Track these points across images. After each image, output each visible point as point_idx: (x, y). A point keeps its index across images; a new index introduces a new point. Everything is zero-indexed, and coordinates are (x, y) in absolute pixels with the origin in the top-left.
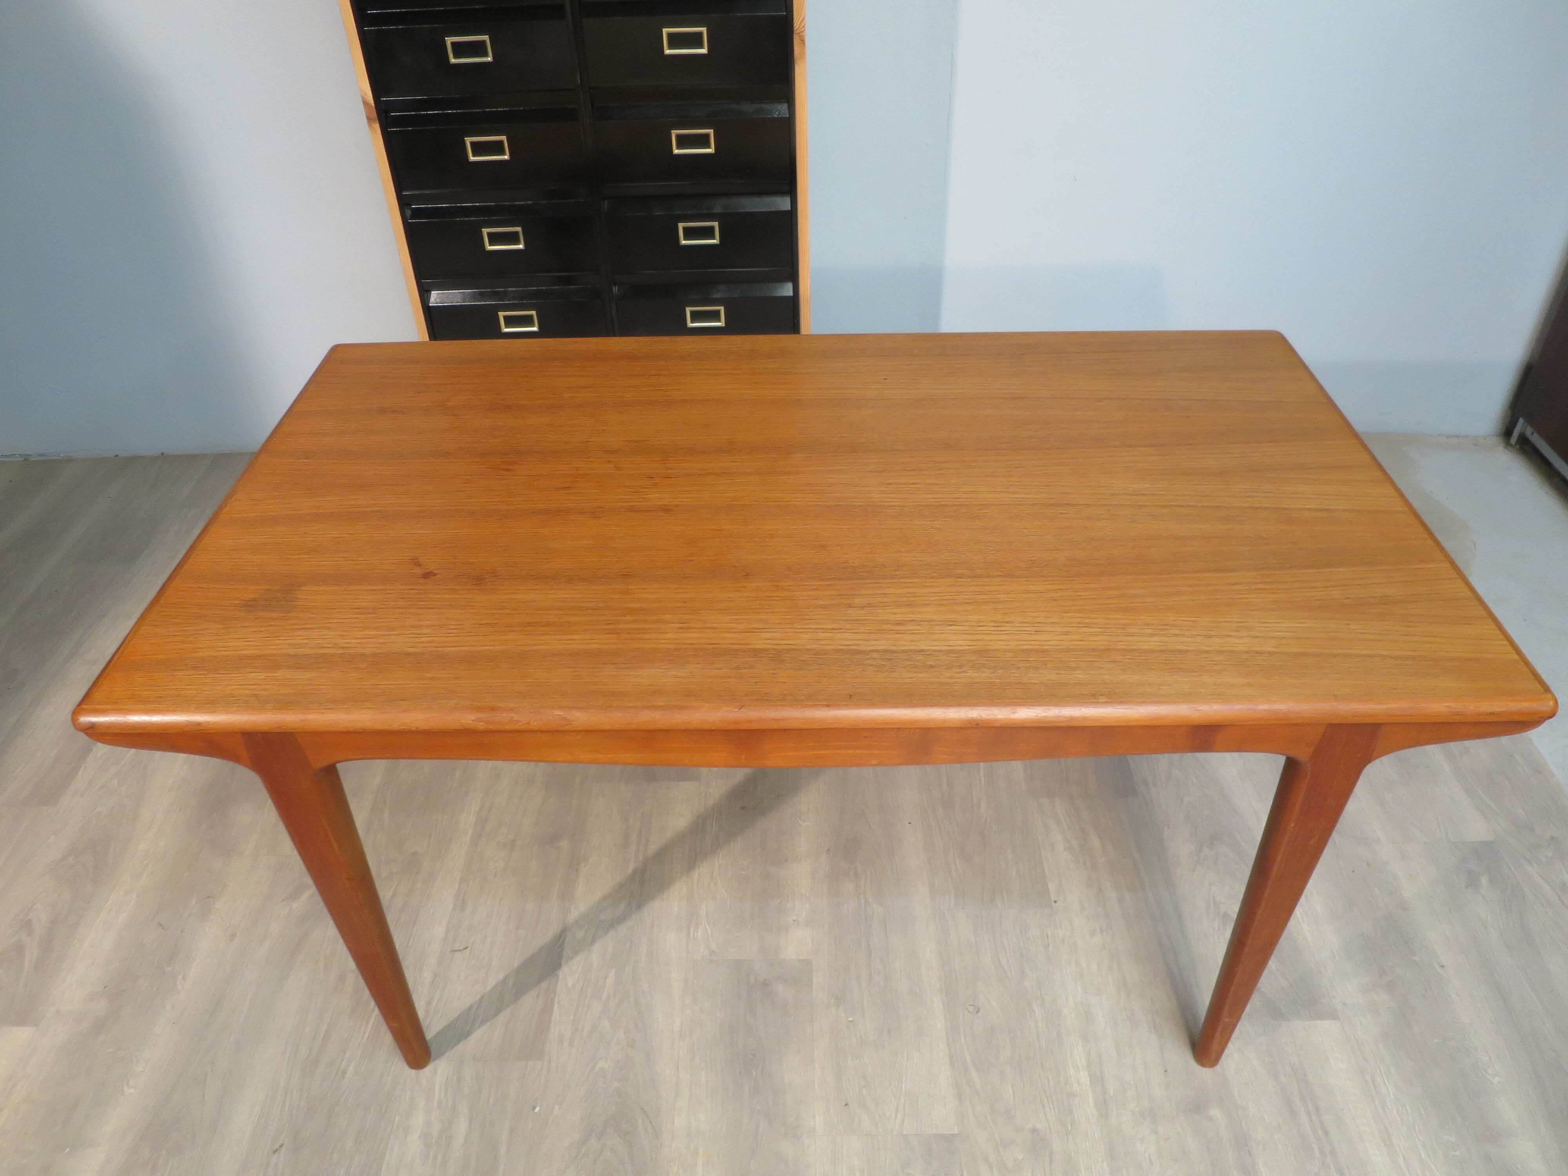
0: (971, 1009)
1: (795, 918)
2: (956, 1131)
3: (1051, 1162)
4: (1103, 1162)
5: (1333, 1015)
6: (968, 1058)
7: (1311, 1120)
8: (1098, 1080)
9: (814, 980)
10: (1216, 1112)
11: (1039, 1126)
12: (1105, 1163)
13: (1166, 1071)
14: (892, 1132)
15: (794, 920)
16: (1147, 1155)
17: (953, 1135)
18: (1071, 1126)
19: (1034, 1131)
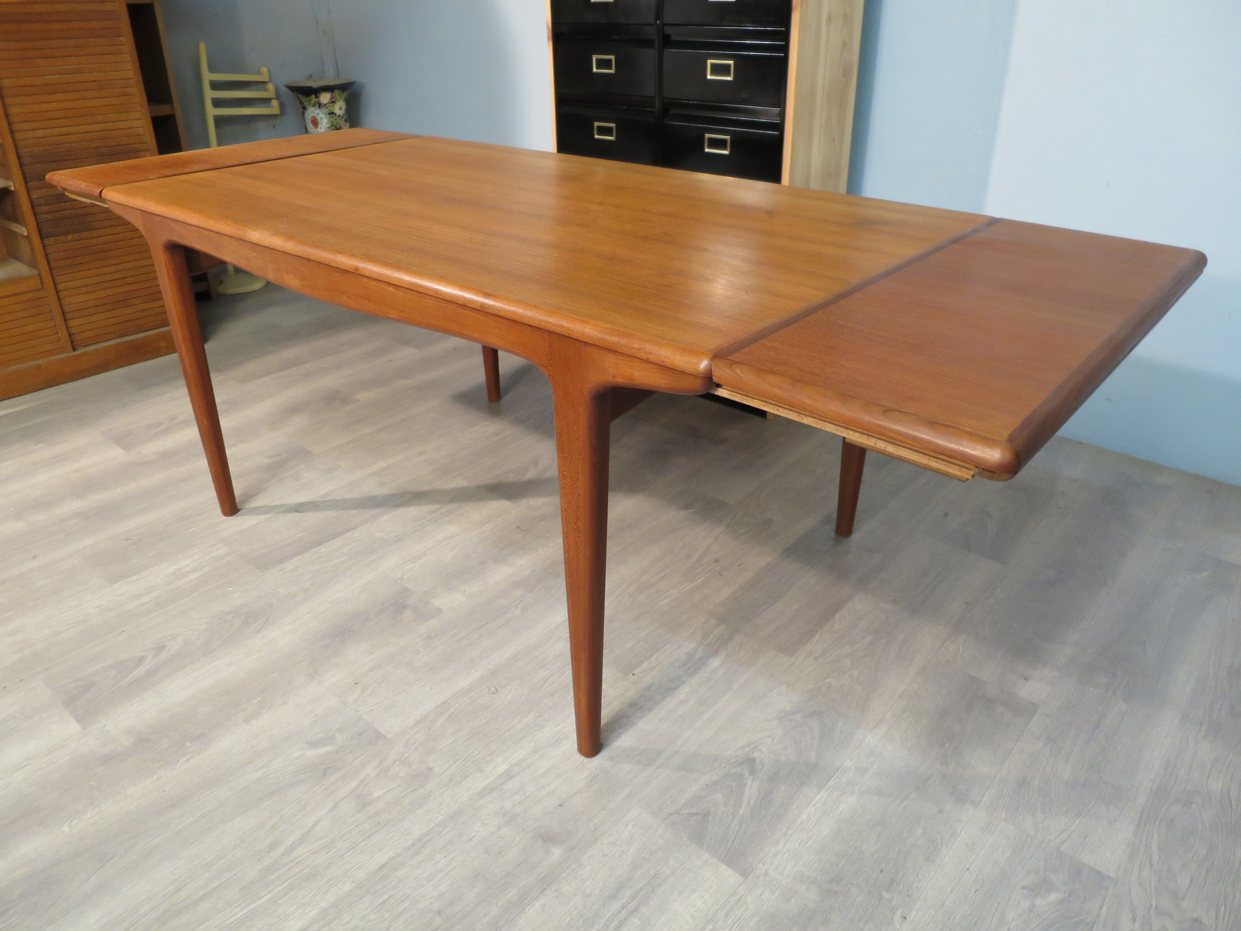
0: (492, 689)
1: (466, 589)
2: (389, 736)
3: (413, 791)
4: (442, 815)
5: (744, 873)
6: (453, 709)
7: (619, 912)
8: (508, 776)
9: (431, 621)
10: (557, 852)
11: (436, 770)
12: (443, 817)
13: (560, 805)
14: (359, 711)
15: (464, 590)
16: (474, 834)
17: (385, 737)
18: (454, 784)
19: (430, 769)
